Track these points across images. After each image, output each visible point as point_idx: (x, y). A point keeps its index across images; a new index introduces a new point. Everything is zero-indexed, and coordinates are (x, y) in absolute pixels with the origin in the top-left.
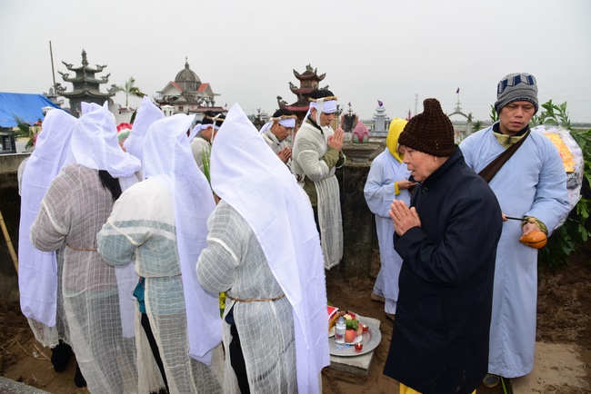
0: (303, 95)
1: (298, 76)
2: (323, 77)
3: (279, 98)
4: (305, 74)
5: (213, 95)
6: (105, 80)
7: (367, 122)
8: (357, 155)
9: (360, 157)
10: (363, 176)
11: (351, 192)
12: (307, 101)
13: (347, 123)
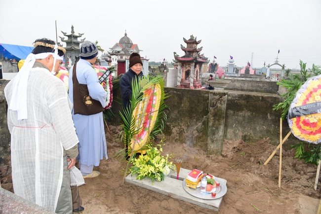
0: (188, 51)
1: (186, 41)
2: (200, 42)
3: (175, 53)
4: (190, 40)
5: (139, 51)
7: (224, 68)
9: (219, 87)
10: (221, 97)
11: (213, 106)
12: (190, 55)
13: (212, 68)
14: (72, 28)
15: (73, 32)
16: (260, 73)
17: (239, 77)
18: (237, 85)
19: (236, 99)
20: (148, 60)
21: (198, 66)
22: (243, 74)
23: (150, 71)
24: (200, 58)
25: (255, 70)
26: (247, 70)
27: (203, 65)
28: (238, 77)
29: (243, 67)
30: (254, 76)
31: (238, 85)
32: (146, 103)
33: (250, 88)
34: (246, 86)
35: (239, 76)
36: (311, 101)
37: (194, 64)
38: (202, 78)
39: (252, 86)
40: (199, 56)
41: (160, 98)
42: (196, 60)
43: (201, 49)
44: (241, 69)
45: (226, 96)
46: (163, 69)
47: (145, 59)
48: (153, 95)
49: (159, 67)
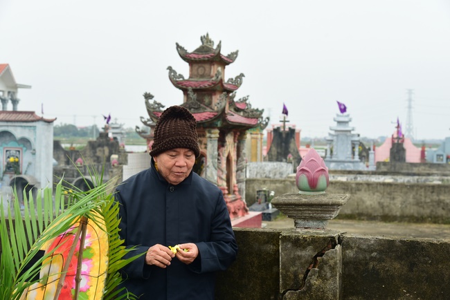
0: (195, 90)
1: (185, 56)
2: (232, 57)
3: (148, 96)
4: (198, 51)
5: (16, 87)
7: (318, 142)
8: (307, 214)
9: (312, 218)
10: (321, 254)
11: (295, 287)
12: (202, 101)
13: (279, 145)
16: (439, 156)
17: (374, 173)
18: (368, 203)
19: (372, 259)
20: (49, 122)
21: (229, 139)
22: (384, 164)
23: (57, 158)
24: (238, 110)
25: (423, 146)
26: (398, 149)
27: (248, 136)
28: (368, 173)
29: (383, 139)
30: (421, 169)
31: (370, 200)
32: (52, 287)
33: (413, 210)
34: (397, 204)
35: (372, 168)
37: (216, 134)
38: (249, 182)
39: (418, 204)
40: (232, 103)
41: (104, 267)
42: (225, 120)
43: (238, 81)
44: (376, 144)
45: (338, 247)
46: (106, 150)
47: (41, 120)
48: (80, 255)
49: (93, 146)
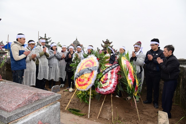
0: (105, 47)
1: (104, 42)
2: (111, 42)
3: (98, 48)
4: (106, 41)
5: (84, 48)
6: (50, 41)
14: (45, 35)
15: (45, 37)
36: (82, 69)
